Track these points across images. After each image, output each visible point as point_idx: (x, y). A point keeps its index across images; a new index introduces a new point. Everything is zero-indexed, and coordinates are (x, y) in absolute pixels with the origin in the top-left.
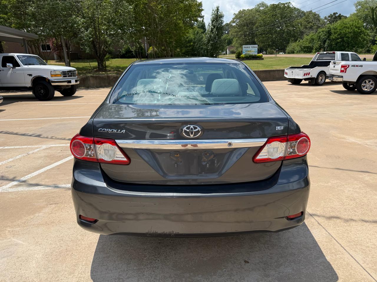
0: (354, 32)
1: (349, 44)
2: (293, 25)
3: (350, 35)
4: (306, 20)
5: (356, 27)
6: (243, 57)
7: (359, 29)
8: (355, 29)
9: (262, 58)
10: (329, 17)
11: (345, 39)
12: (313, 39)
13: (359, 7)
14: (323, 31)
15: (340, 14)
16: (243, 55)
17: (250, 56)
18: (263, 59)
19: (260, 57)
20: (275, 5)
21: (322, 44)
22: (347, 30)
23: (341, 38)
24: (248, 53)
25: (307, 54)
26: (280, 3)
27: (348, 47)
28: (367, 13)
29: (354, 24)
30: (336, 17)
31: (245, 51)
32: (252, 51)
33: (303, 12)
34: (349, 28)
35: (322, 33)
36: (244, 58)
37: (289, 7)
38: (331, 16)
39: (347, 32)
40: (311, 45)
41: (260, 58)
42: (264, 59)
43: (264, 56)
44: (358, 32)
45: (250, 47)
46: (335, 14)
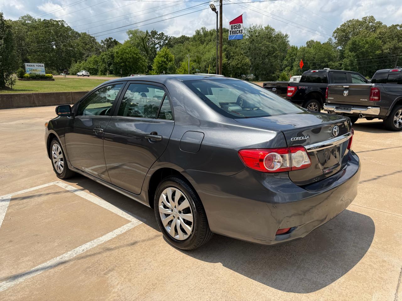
0: (133, 58)
1: (131, 68)
2: (71, 45)
3: (130, 60)
4: (83, 41)
5: (135, 53)
6: (28, 77)
7: (137, 56)
8: (134, 55)
9: (53, 78)
10: (105, 41)
11: (127, 63)
12: (96, 61)
13: (131, 35)
14: (106, 54)
15: (115, 40)
16: (27, 74)
17: (36, 75)
18: (53, 80)
19: (50, 77)
20: (47, 20)
21: (107, 67)
22: (127, 55)
23: (123, 62)
24: (34, 72)
25: (93, 76)
26: (52, 19)
27: (131, 71)
28: (138, 41)
29: (132, 51)
30: (112, 42)
31: (29, 70)
32: (37, 70)
33: (77, 33)
34: (128, 54)
35: (105, 56)
36: (30, 78)
37: (63, 26)
38: (107, 40)
39: (127, 57)
40: (95, 67)
41: (50, 79)
42: (55, 80)
43: (54, 77)
44: (136, 58)
45: (35, 66)
46: (110, 39)
